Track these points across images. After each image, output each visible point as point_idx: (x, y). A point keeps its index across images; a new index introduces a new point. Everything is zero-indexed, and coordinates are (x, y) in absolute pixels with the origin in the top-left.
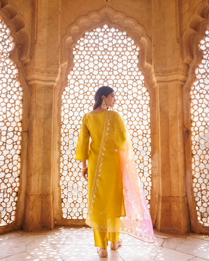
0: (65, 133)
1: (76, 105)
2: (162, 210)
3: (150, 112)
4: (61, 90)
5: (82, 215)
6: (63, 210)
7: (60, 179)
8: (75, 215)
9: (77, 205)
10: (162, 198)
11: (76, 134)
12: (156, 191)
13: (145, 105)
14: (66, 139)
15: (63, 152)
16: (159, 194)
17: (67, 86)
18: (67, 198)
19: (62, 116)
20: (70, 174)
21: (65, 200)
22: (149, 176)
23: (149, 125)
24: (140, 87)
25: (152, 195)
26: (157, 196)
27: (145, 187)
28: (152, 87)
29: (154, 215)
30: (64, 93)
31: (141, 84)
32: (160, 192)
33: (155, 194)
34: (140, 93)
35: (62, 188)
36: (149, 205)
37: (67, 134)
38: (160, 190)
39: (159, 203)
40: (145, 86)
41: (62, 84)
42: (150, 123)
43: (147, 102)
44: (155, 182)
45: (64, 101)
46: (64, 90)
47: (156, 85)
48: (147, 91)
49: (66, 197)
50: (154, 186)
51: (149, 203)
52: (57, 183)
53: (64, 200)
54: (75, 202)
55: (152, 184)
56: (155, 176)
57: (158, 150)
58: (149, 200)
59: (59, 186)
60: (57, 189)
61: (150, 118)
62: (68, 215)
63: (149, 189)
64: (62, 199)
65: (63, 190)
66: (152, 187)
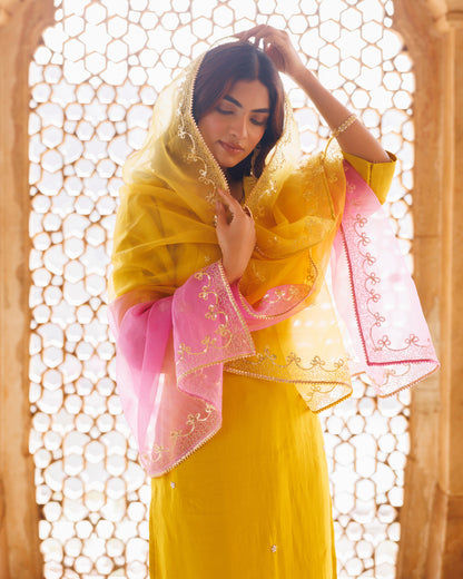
0: (50, 233)
1: (95, 114)
2: (446, 552)
3: (416, 143)
4: (24, 40)
5: (124, 567)
6: (44, 548)
7: (29, 426)
8: (94, 567)
9: (105, 529)
10: (449, 504)
11: (95, 237)
12: (427, 472)
13: (393, 112)
14: (54, 261)
15: (40, 316)
16: (438, 487)
17: (52, 23)
18: (61, 503)
19: (33, 156)
20: (73, 405)
21: (51, 511)
22: (401, 414)
23: (409, 199)
24: (373, 32)
25: (408, 487)
26: (429, 492)
27: (382, 457)
28: (426, 33)
29: (415, 567)
30: (41, 55)
31: (380, 17)
32: (441, 476)
33: (423, 485)
34: (371, 57)
35: (41, 461)
36: (397, 527)
37: (57, 238)
38: (441, 468)
39: (435, 521)
40: (395, 27)
41: (28, 15)
42: (410, 192)
43: (405, 101)
44: (424, 434)
45: (39, 95)
46: (41, 42)
47: (444, 25)
48: (405, 49)
49: (58, 497)
50: (421, 454)
51: (397, 520)
52: (19, 442)
53: (46, 511)
54: (94, 518)
55: (413, 445)
56: (426, 413)
57: (443, 306)
58: (398, 509)
59: (27, 455)
60: (18, 466)
61: (415, 170)
62: (65, 567)
63: (399, 462)
64: (42, 506)
65: (43, 470)
66: (411, 458)
